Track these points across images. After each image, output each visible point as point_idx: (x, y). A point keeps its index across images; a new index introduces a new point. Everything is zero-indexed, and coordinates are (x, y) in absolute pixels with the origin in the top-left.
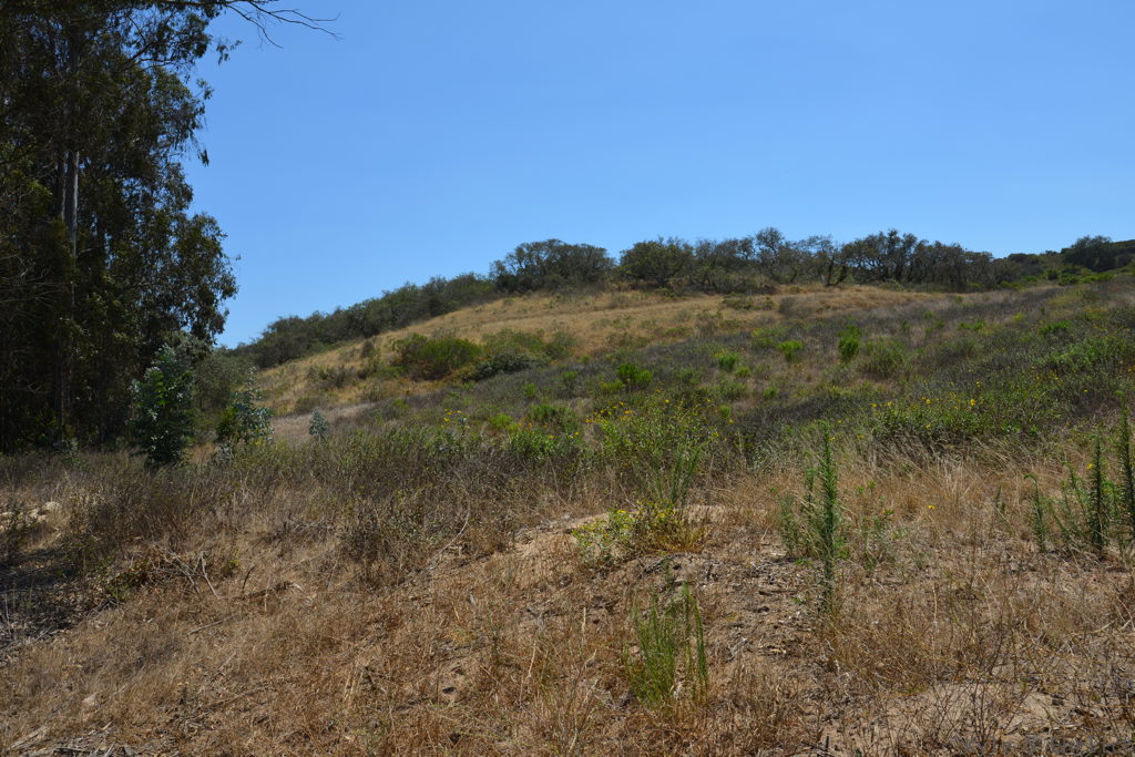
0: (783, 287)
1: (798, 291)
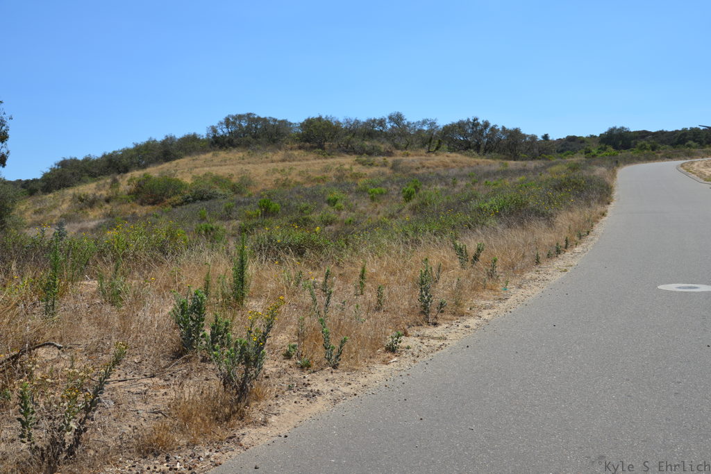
0: (399, 152)
1: (408, 155)
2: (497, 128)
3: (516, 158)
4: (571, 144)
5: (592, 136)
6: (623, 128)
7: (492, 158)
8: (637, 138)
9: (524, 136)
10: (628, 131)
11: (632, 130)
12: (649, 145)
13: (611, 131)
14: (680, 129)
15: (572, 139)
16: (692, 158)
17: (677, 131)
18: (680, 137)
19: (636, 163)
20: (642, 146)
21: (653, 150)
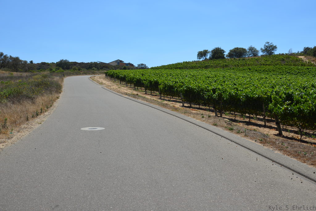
2: (7, 56)
3: (17, 71)
4: (43, 66)
5: (53, 63)
6: (66, 60)
7: (5, 71)
8: (72, 65)
9: (21, 61)
10: (68, 62)
11: (70, 61)
12: (77, 68)
13: (61, 61)
14: (90, 62)
15: (44, 64)
16: (94, 75)
17: (88, 63)
18: (90, 65)
19: (72, 76)
20: (74, 68)
21: (79, 70)
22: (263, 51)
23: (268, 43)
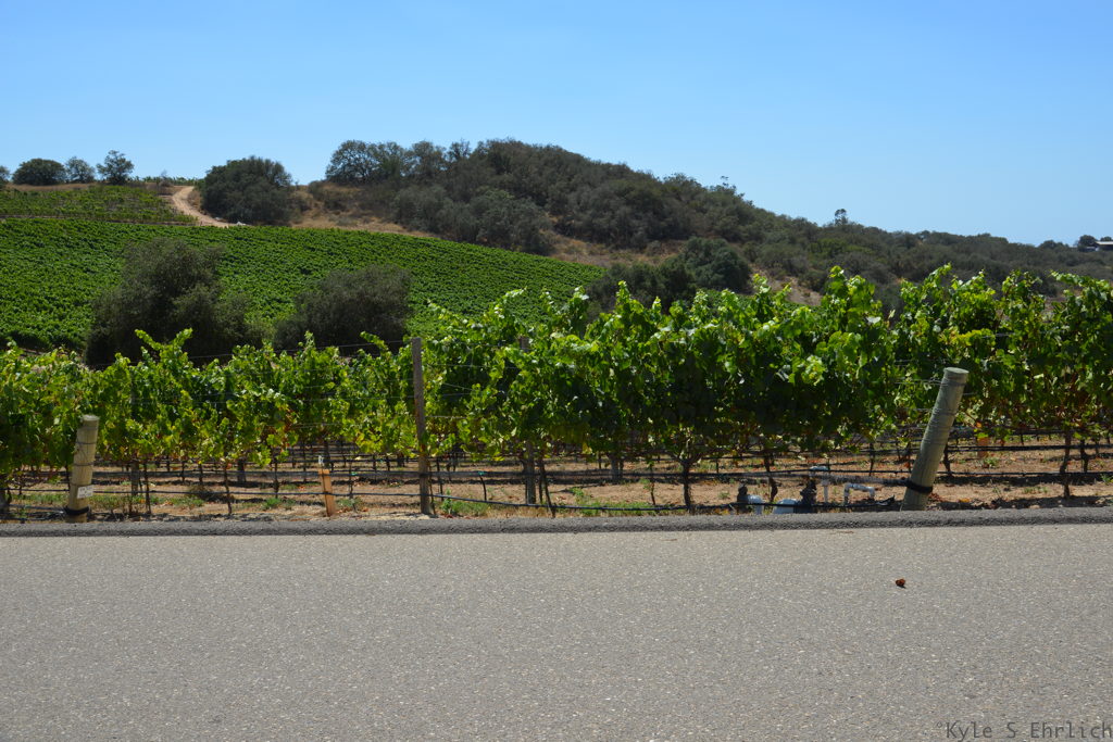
22: (102, 170)
23: (115, 153)
